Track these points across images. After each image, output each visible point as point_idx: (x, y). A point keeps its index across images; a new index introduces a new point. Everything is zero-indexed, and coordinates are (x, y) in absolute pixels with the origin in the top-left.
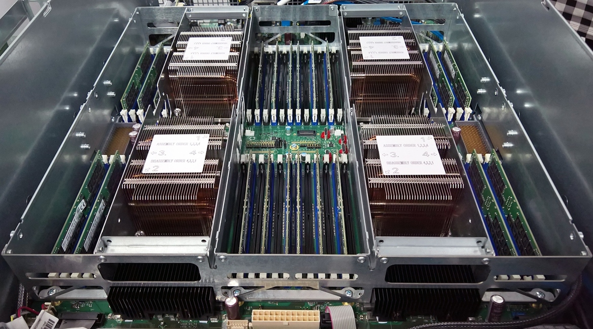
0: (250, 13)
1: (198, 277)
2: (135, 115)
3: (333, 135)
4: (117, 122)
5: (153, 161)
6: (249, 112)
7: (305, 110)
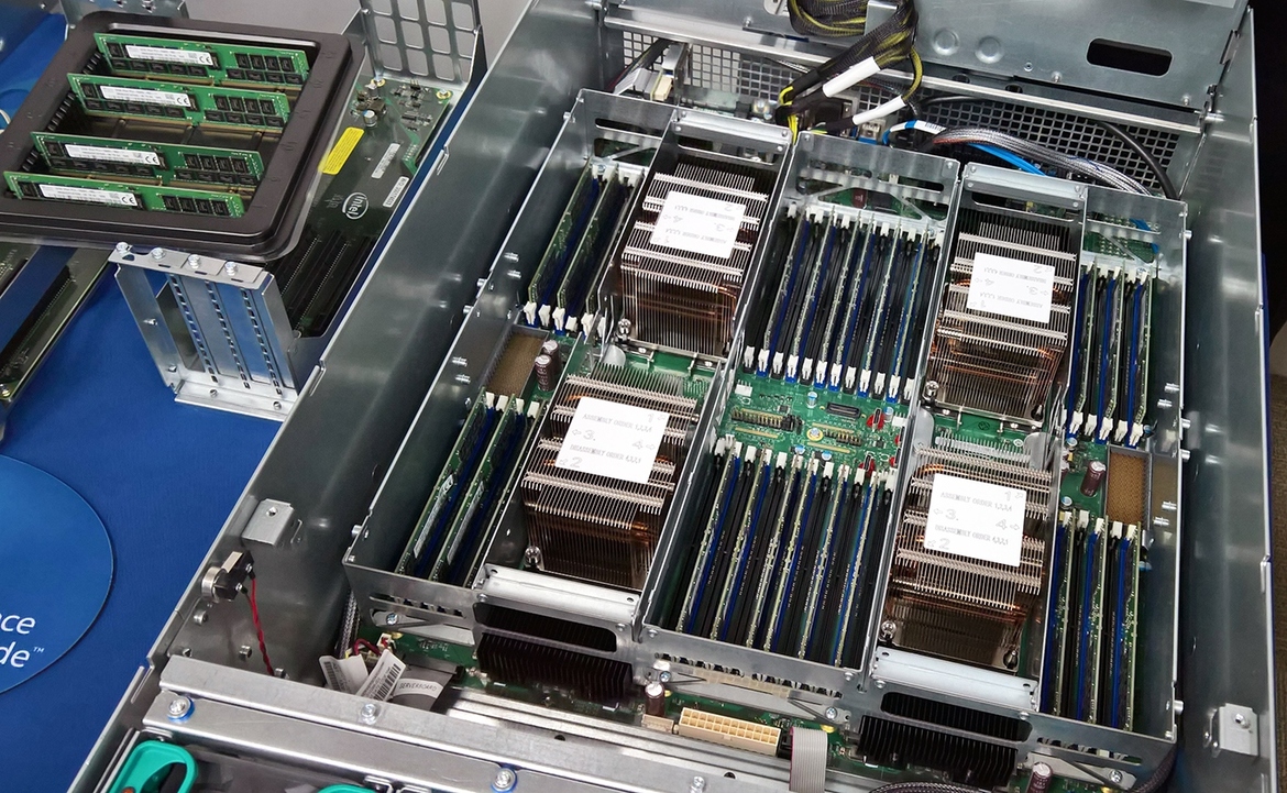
0: (791, 146)
1: (613, 647)
2: (548, 317)
3: (890, 424)
4: (515, 322)
5: (574, 448)
6: (750, 351)
7: (850, 368)
